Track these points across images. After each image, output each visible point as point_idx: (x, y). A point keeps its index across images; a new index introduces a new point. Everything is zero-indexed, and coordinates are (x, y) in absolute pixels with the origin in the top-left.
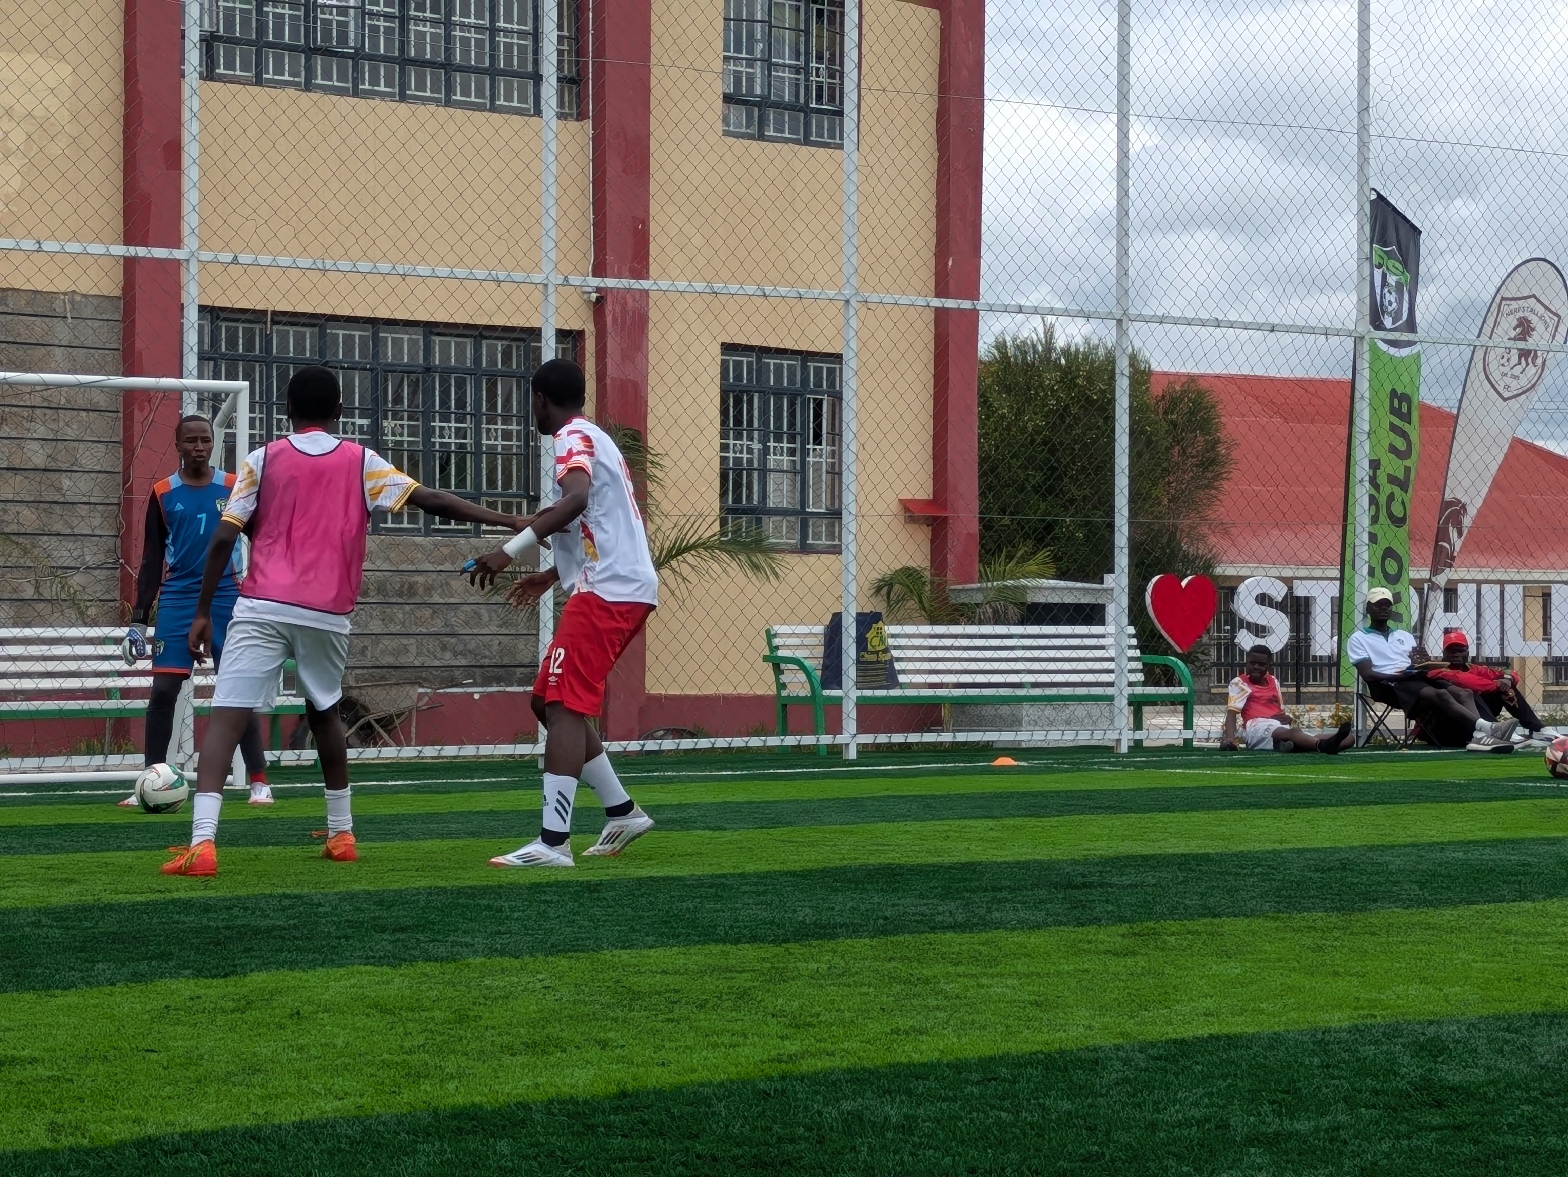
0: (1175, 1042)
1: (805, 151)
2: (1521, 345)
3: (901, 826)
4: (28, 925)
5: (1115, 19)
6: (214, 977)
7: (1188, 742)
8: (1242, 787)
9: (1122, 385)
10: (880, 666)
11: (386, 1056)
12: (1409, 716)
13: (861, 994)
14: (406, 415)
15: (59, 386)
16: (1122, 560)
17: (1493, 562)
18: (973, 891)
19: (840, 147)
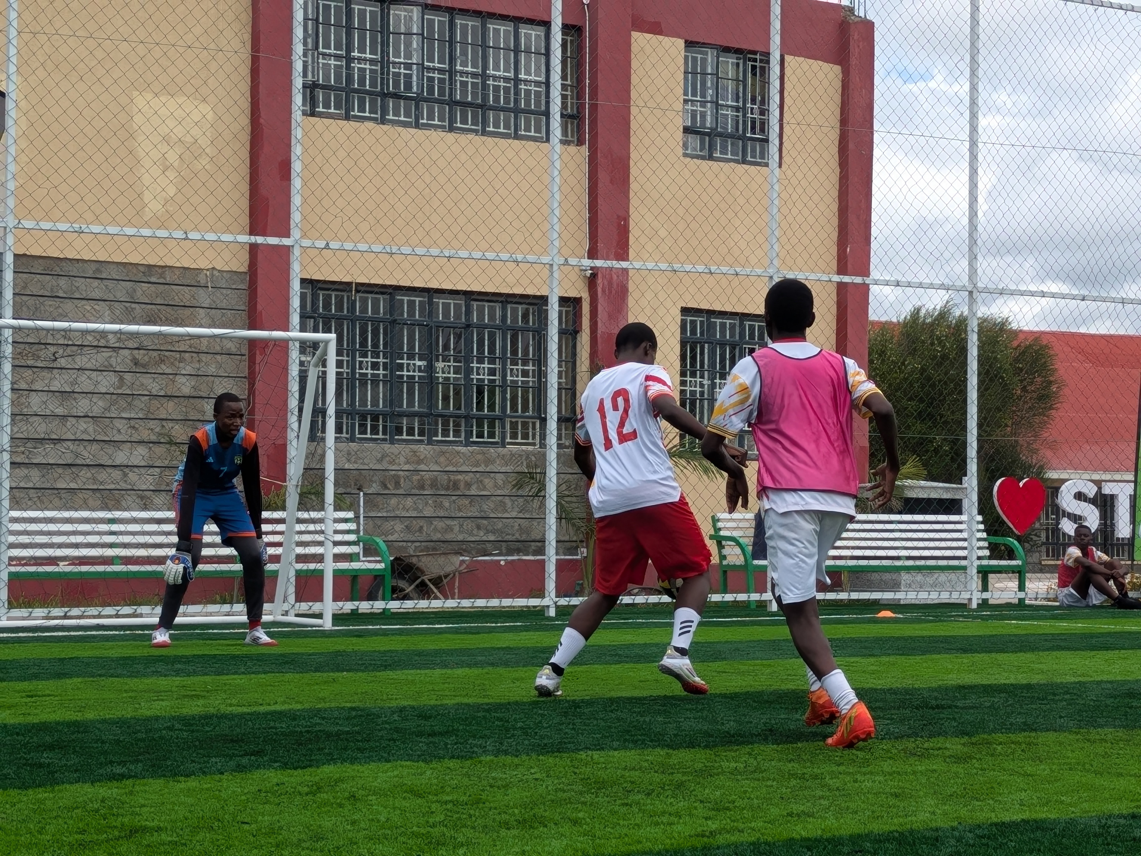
1: (741, 168)
4: (164, 729)
6: (295, 768)
7: (1021, 601)
11: (415, 829)
13: (767, 786)
14: (452, 358)
15: (199, 337)
16: (972, 467)
19: (767, 165)
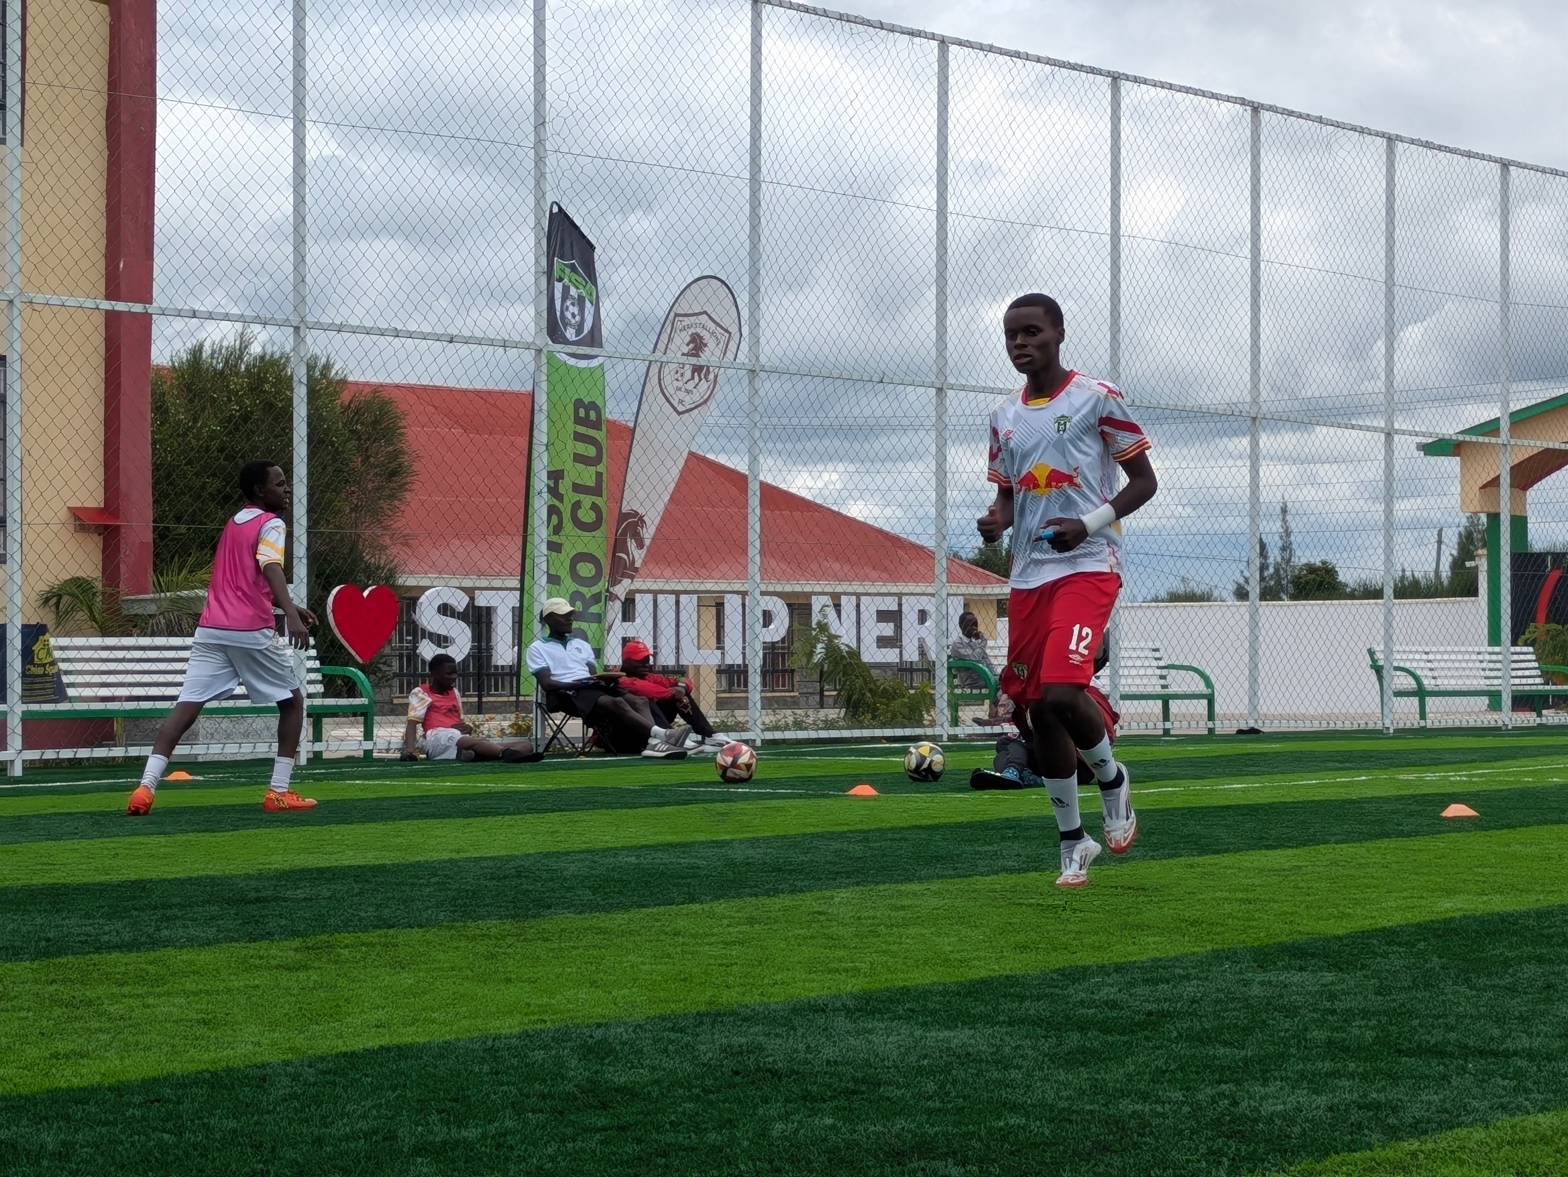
0: (345, 1055)
2: (693, 360)
3: (69, 844)
5: (289, 23)
7: (368, 753)
8: (421, 797)
9: (300, 395)
10: (48, 679)
12: (587, 723)
13: (19, 1019)
16: (301, 570)
17: (668, 572)
18: (143, 910)
19: (3, 142)
